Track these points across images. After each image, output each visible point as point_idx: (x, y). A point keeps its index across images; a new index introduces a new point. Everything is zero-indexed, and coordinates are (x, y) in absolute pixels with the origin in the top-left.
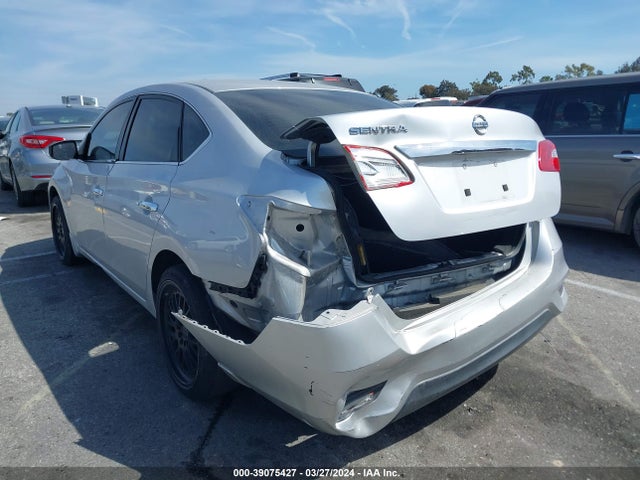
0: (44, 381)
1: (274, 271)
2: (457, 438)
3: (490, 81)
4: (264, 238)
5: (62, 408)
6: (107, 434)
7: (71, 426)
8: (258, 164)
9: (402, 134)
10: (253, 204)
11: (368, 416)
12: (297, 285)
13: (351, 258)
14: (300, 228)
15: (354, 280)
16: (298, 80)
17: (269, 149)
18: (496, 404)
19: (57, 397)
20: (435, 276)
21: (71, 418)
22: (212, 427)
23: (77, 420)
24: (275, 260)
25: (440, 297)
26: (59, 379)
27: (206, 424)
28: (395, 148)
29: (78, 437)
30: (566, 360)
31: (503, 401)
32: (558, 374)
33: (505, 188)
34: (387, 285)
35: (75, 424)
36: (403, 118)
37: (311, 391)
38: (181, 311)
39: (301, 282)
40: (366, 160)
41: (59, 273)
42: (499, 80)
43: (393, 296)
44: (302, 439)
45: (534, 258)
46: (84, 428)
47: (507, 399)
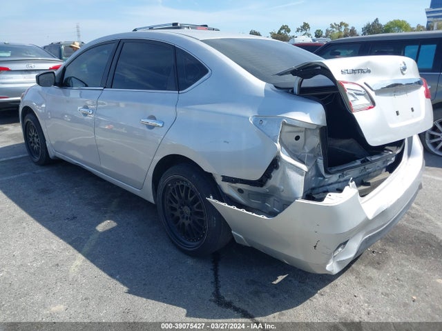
0: (76, 251)
1: (285, 169)
2: (375, 270)
3: (283, 31)
4: (278, 145)
5: (101, 269)
6: (145, 284)
7: (115, 281)
8: (263, 94)
9: (367, 74)
10: (265, 122)
11: (338, 260)
12: (300, 177)
13: (322, 158)
14: (297, 138)
15: (323, 173)
16: (179, 28)
17: (264, 83)
18: (387, 248)
19: (92, 261)
20: (362, 168)
21: (112, 275)
22: (216, 275)
23: (117, 277)
24: (285, 161)
25: (371, 181)
26: (86, 248)
27: (211, 273)
28: (365, 83)
29: (125, 289)
30: (413, 218)
31: (389, 245)
32: (413, 227)
33: (412, 110)
34: (338, 175)
35: (117, 280)
36: (368, 63)
37: (315, 247)
38: (211, 197)
39: (302, 175)
40: (352, 92)
41: (37, 172)
42: (289, 31)
43: (340, 182)
44: (280, 278)
45: (409, 154)
46: (125, 282)
47: (391, 244)
